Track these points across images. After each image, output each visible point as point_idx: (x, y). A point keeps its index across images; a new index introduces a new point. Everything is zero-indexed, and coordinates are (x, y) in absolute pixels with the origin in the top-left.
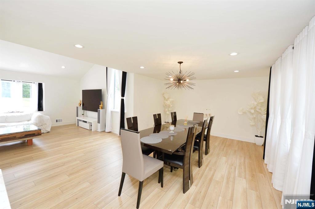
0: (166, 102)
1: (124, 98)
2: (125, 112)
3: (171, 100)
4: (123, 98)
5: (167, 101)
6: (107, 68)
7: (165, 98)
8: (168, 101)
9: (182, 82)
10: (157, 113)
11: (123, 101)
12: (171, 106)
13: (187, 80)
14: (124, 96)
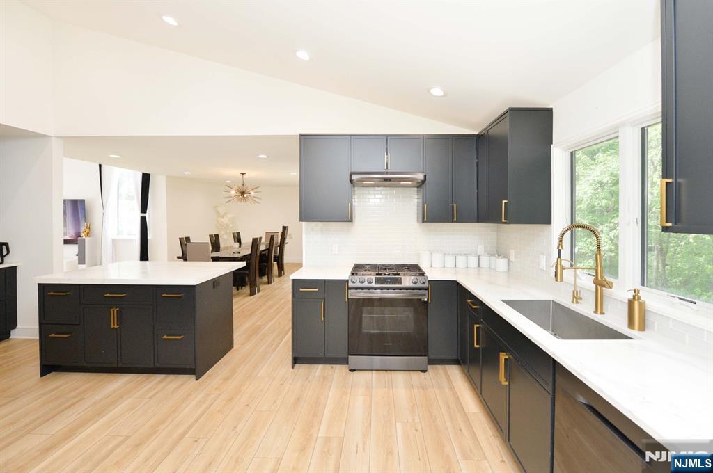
0: (222, 220)
1: (147, 215)
2: (148, 238)
3: (229, 216)
4: (143, 215)
5: (223, 217)
6: (100, 165)
7: (218, 213)
8: (226, 218)
9: (245, 195)
10: (213, 233)
11: (143, 220)
12: (231, 226)
13: (252, 193)
14: (145, 212)
